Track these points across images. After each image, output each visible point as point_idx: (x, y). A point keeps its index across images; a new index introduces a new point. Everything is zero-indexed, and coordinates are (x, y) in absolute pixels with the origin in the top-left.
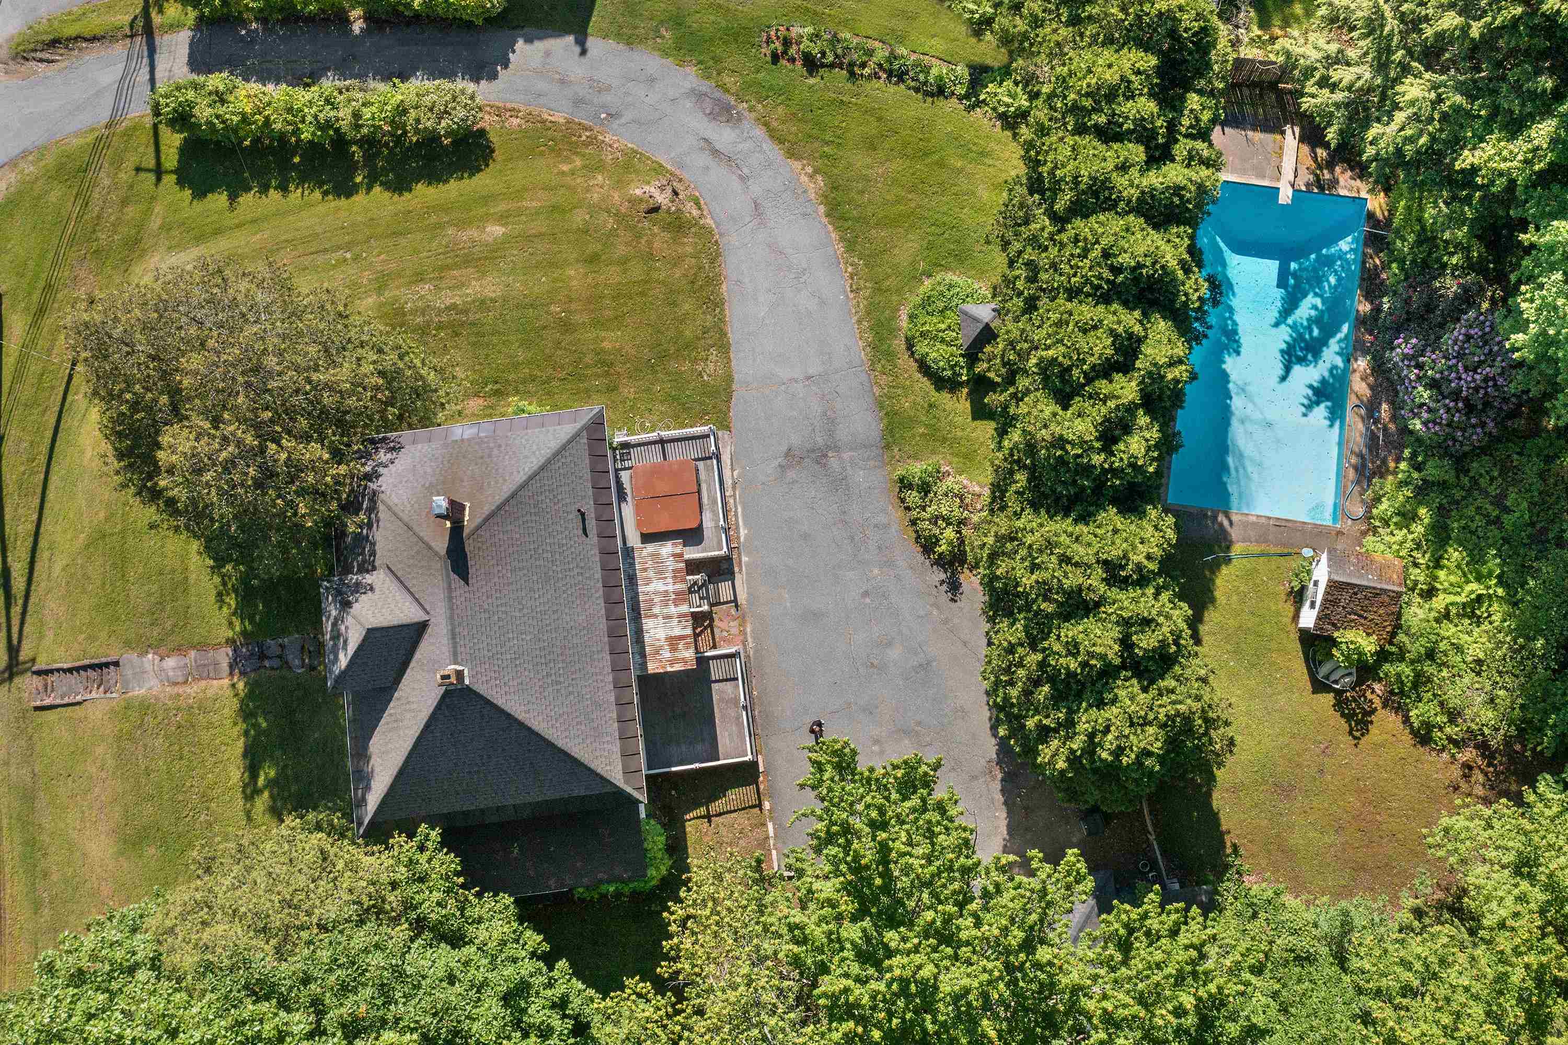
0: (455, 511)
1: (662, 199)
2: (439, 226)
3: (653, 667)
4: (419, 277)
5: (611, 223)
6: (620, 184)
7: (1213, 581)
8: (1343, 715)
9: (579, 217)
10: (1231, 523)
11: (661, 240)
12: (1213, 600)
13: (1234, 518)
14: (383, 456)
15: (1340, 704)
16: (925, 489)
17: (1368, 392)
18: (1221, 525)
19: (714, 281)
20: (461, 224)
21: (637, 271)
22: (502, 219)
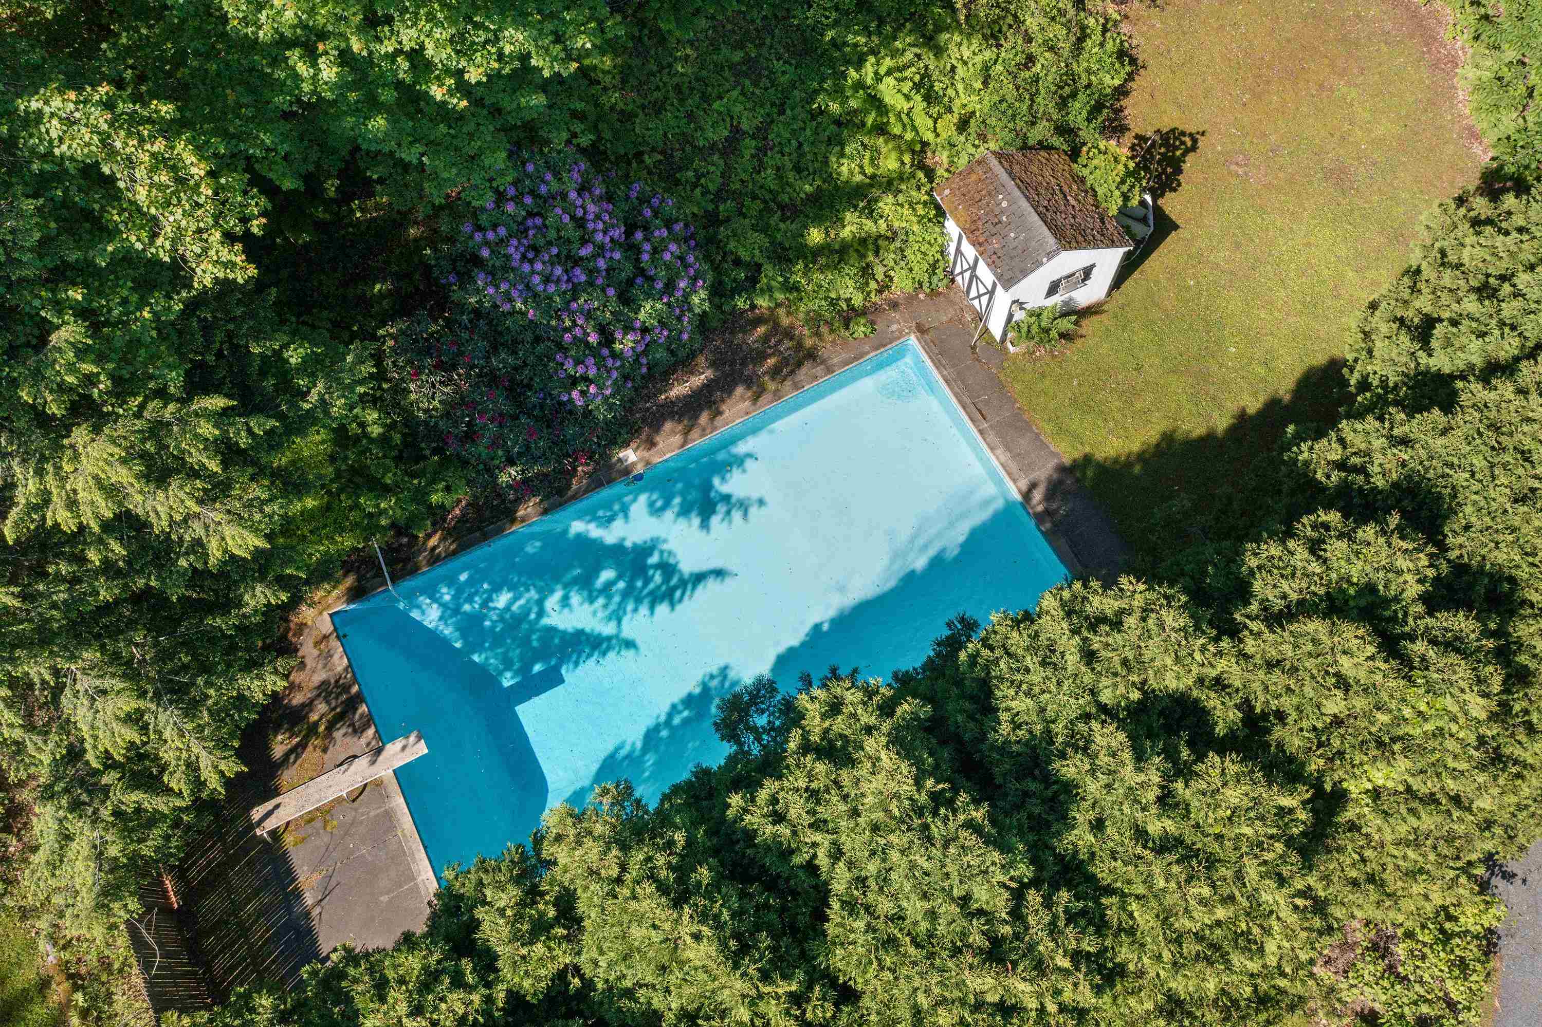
7: (1141, 457)
8: (1179, 171)
10: (1033, 486)
12: (1168, 438)
13: (1024, 484)
15: (1167, 182)
17: (668, 426)
18: (1049, 496)
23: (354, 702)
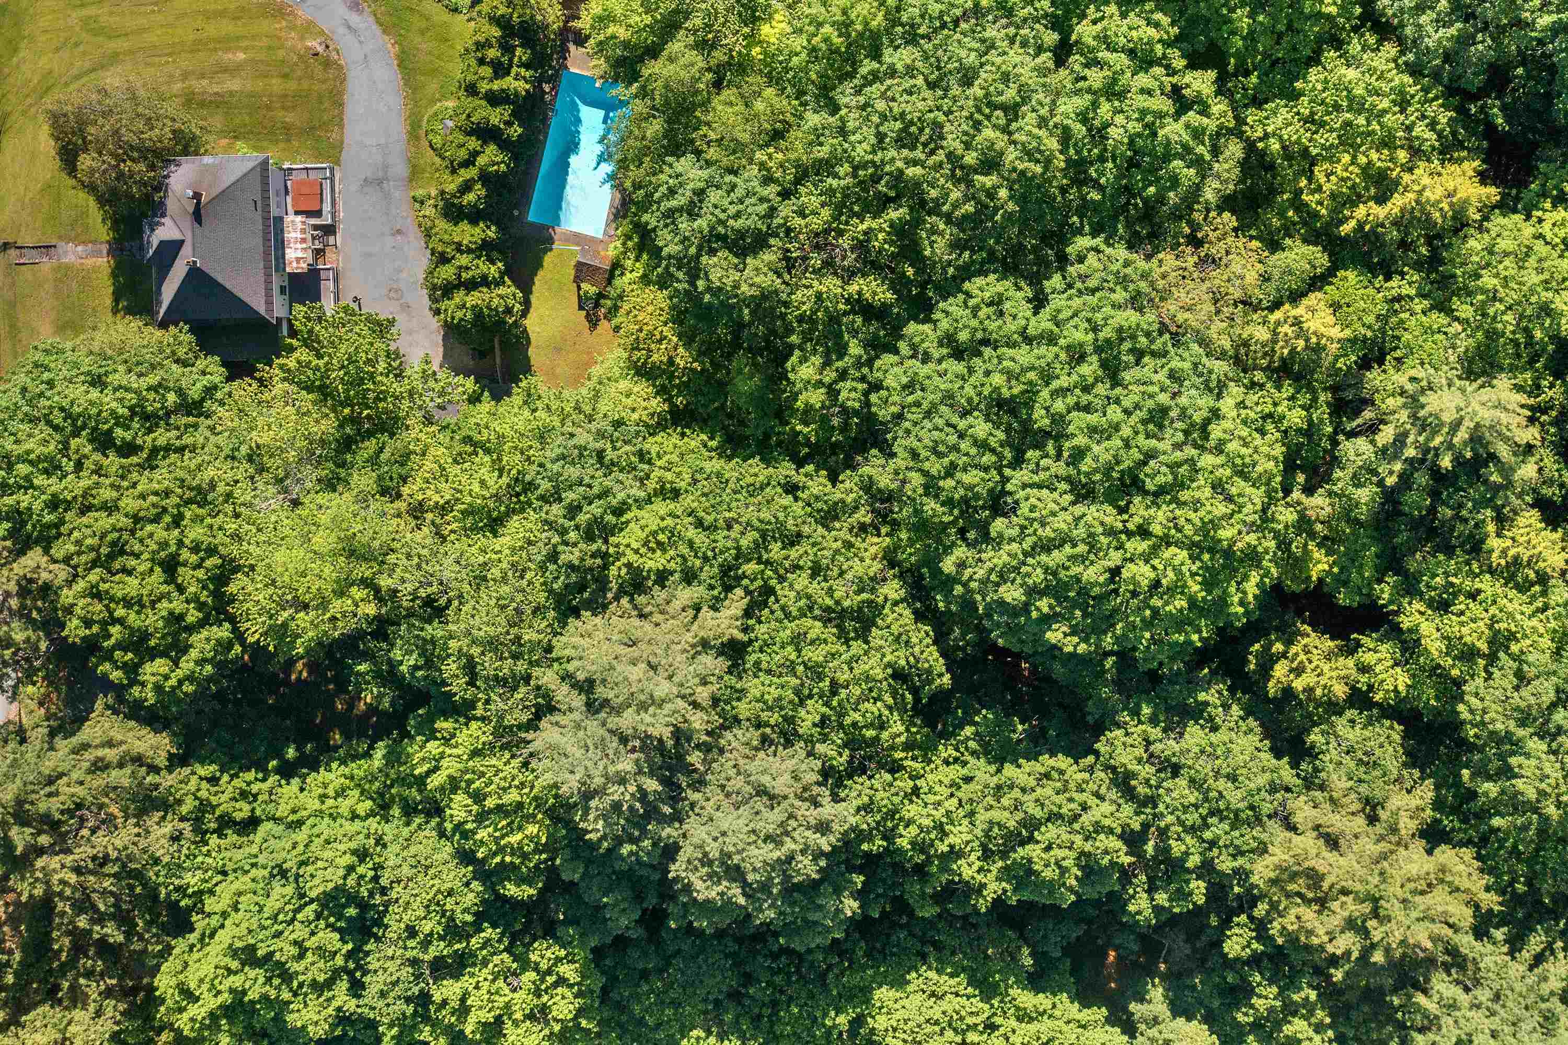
0: (197, 196)
1: (320, 49)
2: (215, 50)
3: (288, 270)
4: (203, 76)
5: (295, 58)
6: (302, 38)
7: (543, 257)
8: (588, 320)
9: (281, 53)
10: (556, 233)
11: (318, 70)
12: (542, 266)
14: (173, 168)
15: (588, 316)
16: (422, 203)
18: (551, 233)
19: (341, 93)
20: (228, 50)
21: (305, 85)
22: (245, 50)
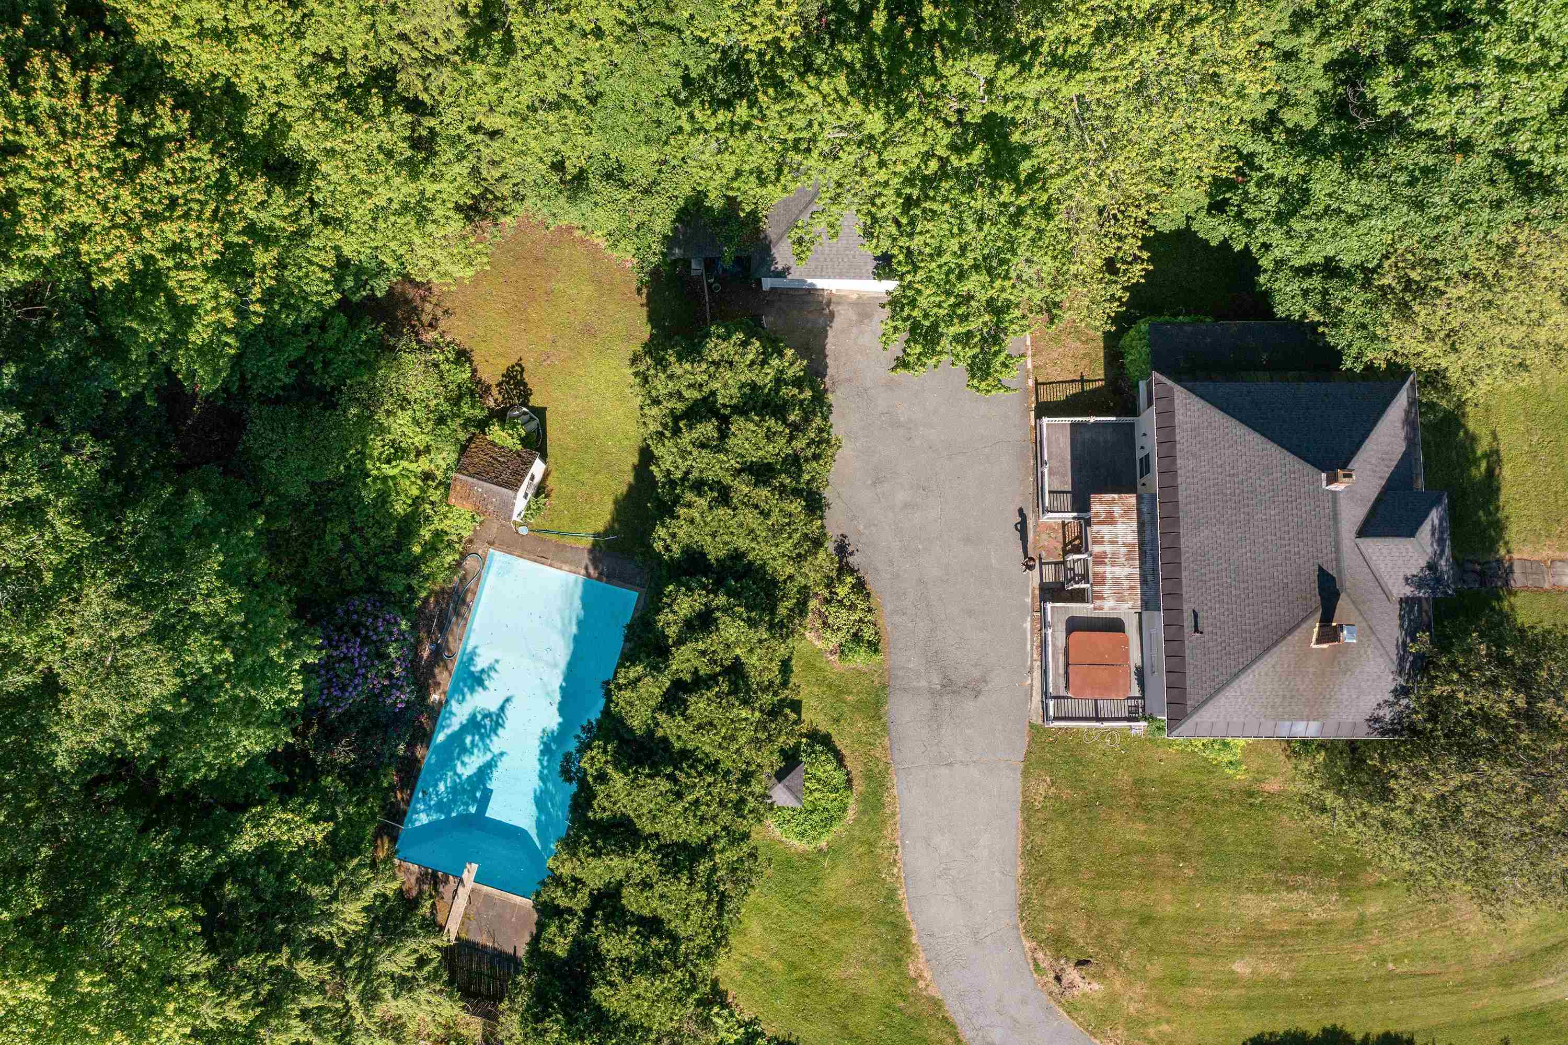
1: (1072, 974)
2: (1297, 983)
3: (1132, 499)
4: (1322, 928)
5: (1126, 955)
6: (1113, 998)
7: (614, 520)
8: (525, 385)
9: (1156, 968)
10: (586, 568)
11: (1077, 931)
12: (616, 502)
13: (583, 571)
14: (1387, 712)
15: (525, 394)
16: (857, 637)
17: (437, 671)
18: (596, 568)
19: (1029, 879)
20: (1274, 982)
21: (1104, 901)
22: (1233, 981)
23: (434, 875)
